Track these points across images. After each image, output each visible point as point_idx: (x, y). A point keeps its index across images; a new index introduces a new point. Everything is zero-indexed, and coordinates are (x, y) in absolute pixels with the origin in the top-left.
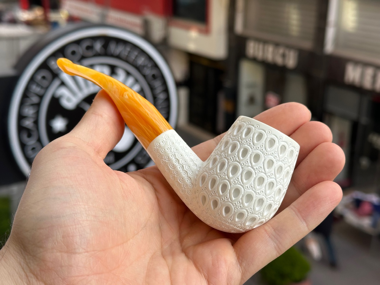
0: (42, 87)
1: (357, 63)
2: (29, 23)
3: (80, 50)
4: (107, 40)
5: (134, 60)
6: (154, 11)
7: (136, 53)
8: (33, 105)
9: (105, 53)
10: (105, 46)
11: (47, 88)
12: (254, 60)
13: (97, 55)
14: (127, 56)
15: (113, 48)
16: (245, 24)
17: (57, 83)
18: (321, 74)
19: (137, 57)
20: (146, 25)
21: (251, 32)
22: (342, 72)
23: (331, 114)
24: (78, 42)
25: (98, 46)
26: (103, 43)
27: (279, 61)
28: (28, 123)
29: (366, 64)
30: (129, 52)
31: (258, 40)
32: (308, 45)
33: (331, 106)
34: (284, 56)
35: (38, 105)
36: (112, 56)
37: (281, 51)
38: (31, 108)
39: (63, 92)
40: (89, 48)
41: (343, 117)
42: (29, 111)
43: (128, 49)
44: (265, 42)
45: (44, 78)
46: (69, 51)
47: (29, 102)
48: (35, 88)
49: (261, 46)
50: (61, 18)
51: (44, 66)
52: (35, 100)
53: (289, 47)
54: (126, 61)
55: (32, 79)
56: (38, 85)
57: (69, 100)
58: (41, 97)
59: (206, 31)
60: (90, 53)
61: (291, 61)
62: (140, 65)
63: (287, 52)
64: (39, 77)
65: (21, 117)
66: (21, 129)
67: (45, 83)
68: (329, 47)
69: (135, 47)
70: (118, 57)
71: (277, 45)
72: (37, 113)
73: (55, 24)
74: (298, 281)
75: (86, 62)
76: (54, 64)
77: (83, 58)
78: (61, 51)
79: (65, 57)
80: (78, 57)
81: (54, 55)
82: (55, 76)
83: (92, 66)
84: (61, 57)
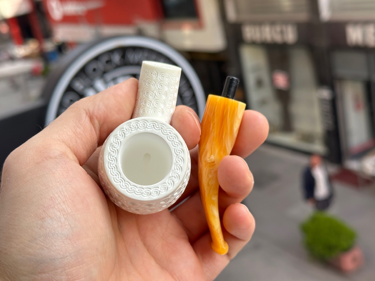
1: (356, 23)
2: (26, 58)
4: (124, 50)
6: (146, 17)
12: (254, 43)
13: (117, 67)
15: (132, 57)
16: (238, 10)
18: (323, 42)
22: (343, 35)
23: (341, 80)
24: (97, 58)
25: (117, 58)
27: (278, 38)
29: (365, 23)
32: (303, 16)
34: (282, 32)
40: (109, 62)
41: (354, 79)
44: (261, 23)
45: (72, 101)
46: (90, 69)
51: (70, 89)
53: (285, 22)
55: (61, 106)
59: (200, 26)
60: (110, 66)
63: (284, 28)
64: (67, 102)
68: (325, 14)
71: (273, 23)
74: (347, 250)
75: (109, 77)
76: (79, 85)
77: (105, 72)
78: (82, 72)
79: (87, 76)
80: (99, 73)
81: (77, 76)
82: (81, 96)
83: (114, 80)
84: (84, 76)
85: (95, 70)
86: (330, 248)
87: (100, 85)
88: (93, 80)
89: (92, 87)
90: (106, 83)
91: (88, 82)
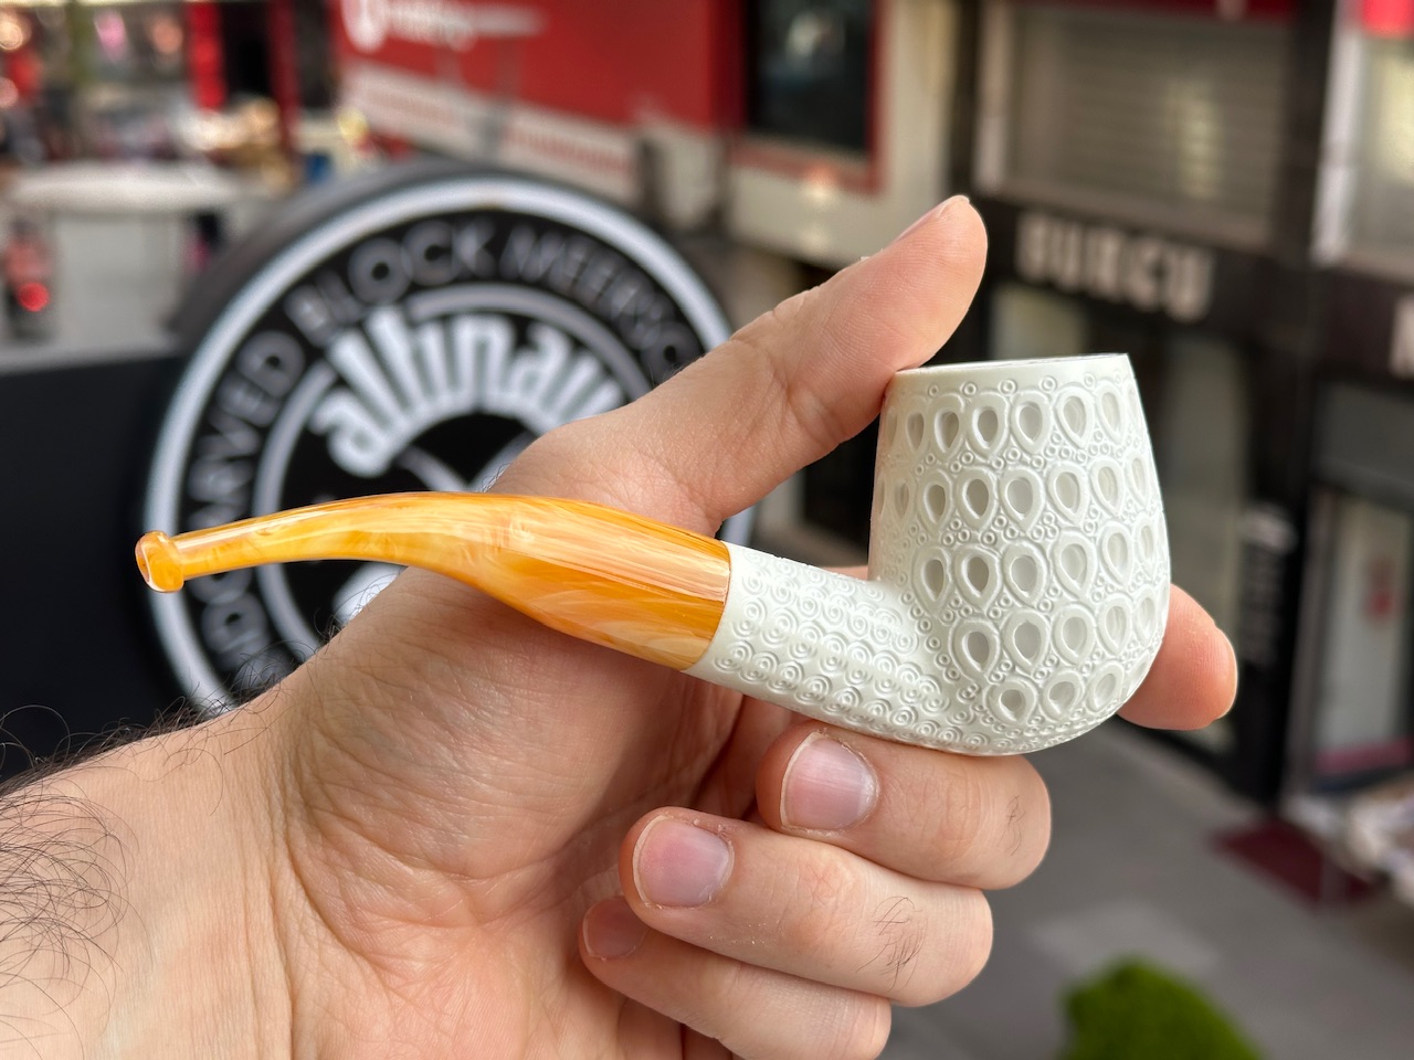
0: (266, 396)
2: (224, 161)
3: (406, 261)
4: (501, 224)
5: (600, 295)
6: (679, 110)
7: (605, 270)
8: (233, 460)
9: (496, 273)
10: (496, 247)
11: (284, 400)
12: (1048, 287)
14: (575, 281)
15: (523, 252)
16: (1015, 158)
17: (319, 380)
18: (1300, 342)
19: (609, 282)
20: (648, 162)
23: (1343, 491)
24: (397, 233)
25: (469, 246)
26: (487, 235)
27: (1142, 289)
30: (583, 266)
31: (1062, 215)
34: (1159, 273)
35: (251, 462)
36: (520, 281)
38: (226, 470)
39: (341, 411)
40: (436, 253)
42: (220, 483)
43: (578, 255)
44: (1088, 222)
45: (274, 362)
46: (364, 265)
47: (218, 449)
48: (242, 401)
50: (340, 138)
51: (276, 318)
52: (241, 441)
53: (1179, 239)
54: (571, 299)
55: (231, 368)
56: (255, 388)
57: (362, 441)
58: (264, 432)
59: (868, 183)
60: (440, 272)
62: (622, 315)
63: (1171, 259)
64: (255, 361)
65: (189, 505)
67: (278, 381)
68: (1332, 240)
69: (603, 247)
70: (542, 285)
71: (1134, 232)
72: (249, 490)
73: (317, 165)
75: (426, 306)
76: (311, 314)
77: (416, 288)
78: (337, 266)
79: (350, 289)
80: (396, 285)
81: (310, 280)
82: (314, 353)
83: (445, 320)
84: (336, 287)
85: (381, 272)
87: (386, 325)
88: (369, 305)
89: (360, 327)
90: (412, 325)
91: (350, 308)
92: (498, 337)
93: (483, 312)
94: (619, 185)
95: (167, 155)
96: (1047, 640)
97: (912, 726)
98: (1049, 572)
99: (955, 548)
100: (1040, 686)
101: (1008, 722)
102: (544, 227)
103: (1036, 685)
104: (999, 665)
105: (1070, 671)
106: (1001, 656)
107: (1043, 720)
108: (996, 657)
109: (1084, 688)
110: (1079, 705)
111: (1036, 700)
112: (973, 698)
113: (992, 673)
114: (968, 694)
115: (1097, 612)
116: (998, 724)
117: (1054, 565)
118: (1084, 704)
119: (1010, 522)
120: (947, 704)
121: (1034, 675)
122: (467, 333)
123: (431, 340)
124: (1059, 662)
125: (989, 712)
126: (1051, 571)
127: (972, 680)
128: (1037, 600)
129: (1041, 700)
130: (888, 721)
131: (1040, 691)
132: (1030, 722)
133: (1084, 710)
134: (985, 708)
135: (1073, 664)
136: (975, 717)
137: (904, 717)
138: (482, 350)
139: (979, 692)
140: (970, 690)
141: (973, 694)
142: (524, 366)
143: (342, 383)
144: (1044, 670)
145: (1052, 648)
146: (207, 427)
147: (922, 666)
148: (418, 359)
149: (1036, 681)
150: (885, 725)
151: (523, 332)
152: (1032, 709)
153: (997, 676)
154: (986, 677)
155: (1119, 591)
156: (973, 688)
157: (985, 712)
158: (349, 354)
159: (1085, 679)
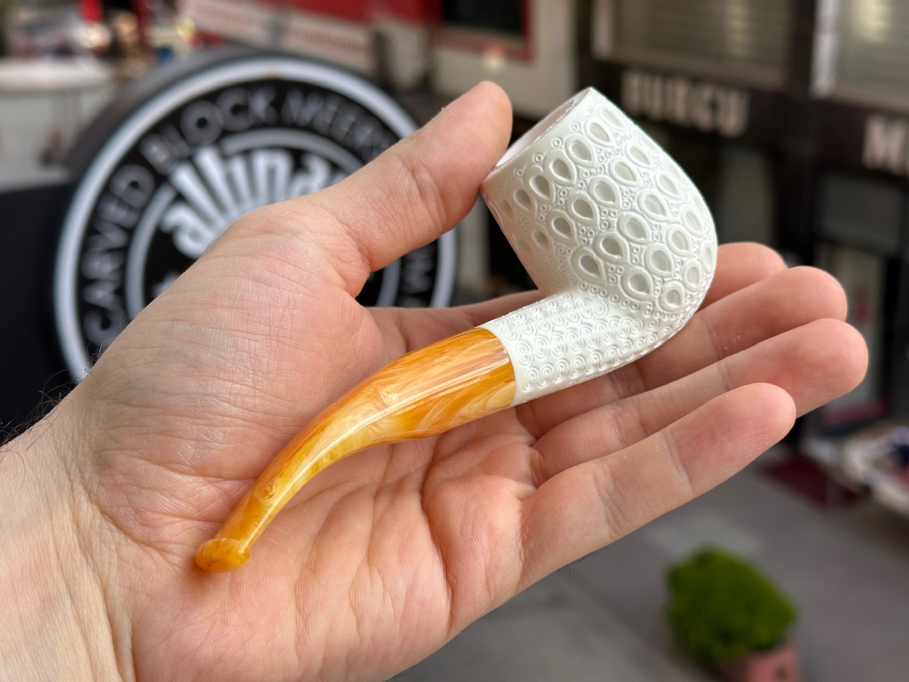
0: (131, 208)
1: (892, 116)
3: (218, 115)
4: (280, 89)
5: (348, 134)
7: (351, 117)
8: (111, 251)
9: (279, 121)
10: (278, 104)
11: (142, 210)
13: (259, 126)
14: (331, 125)
15: (296, 107)
16: (618, 34)
17: (165, 196)
18: (806, 148)
19: (353, 125)
20: (380, 46)
21: (632, 53)
22: (858, 139)
23: (835, 243)
24: (212, 97)
25: (260, 104)
26: (271, 97)
27: (703, 118)
28: (102, 295)
30: (336, 115)
31: (650, 71)
32: (771, 77)
33: (833, 224)
34: (714, 106)
35: (123, 252)
36: (295, 126)
37: (707, 93)
38: (107, 258)
39: (180, 216)
40: (238, 110)
41: (864, 248)
42: (103, 267)
43: (332, 107)
44: (667, 75)
45: (134, 185)
46: (191, 119)
47: (100, 244)
48: (114, 212)
49: (657, 85)
50: (178, 37)
51: (135, 156)
52: (116, 238)
53: (725, 84)
54: (329, 137)
55: (107, 190)
56: (122, 203)
57: (195, 236)
58: (130, 232)
59: (523, 54)
60: (241, 122)
61: (732, 119)
62: (363, 146)
63: (721, 97)
64: (122, 185)
65: (84, 282)
66: (84, 308)
67: (138, 198)
68: (824, 81)
69: (348, 102)
70: (309, 129)
71: (696, 80)
72: (123, 270)
73: (165, 53)
74: (766, 648)
75: (234, 145)
76: (158, 153)
77: (226, 133)
78: (173, 120)
79: (182, 135)
80: (213, 132)
81: (156, 130)
82: (161, 179)
83: (247, 154)
84: (173, 133)
85: (202, 123)
86: (727, 636)
87: (208, 159)
88: (196, 146)
89: (190, 160)
90: (225, 158)
91: (182, 148)
92: (282, 164)
93: (271, 148)
94: (362, 61)
95: (65, 52)
96: (670, 253)
97: (632, 349)
98: (646, 219)
99: (591, 242)
100: (681, 279)
101: (676, 310)
102: (309, 90)
103: (678, 280)
104: (655, 284)
105: (689, 261)
106: (653, 279)
107: (691, 296)
108: (651, 281)
109: (700, 265)
110: (703, 275)
111: (683, 288)
112: (653, 311)
113: (654, 290)
114: (649, 310)
115: (681, 222)
116: (672, 315)
117: (646, 213)
118: (704, 273)
119: (610, 209)
120: (642, 324)
121: (675, 276)
122: (262, 162)
123: (238, 167)
124: (682, 261)
125: (665, 312)
126: (647, 217)
127: (646, 302)
128: (651, 237)
129: (686, 286)
130: (620, 355)
131: (683, 282)
132: (686, 301)
133: (706, 277)
134: (662, 311)
135: (689, 256)
136: (659, 319)
137: (626, 347)
138: (271, 173)
139: (654, 305)
140: (648, 307)
141: (652, 309)
142: (300, 183)
143: (181, 198)
144: (678, 269)
145: (675, 256)
146: (92, 230)
147: (618, 315)
148: (230, 180)
149: (677, 278)
150: (620, 358)
151: (298, 161)
152: (684, 295)
153: (658, 290)
154: (652, 295)
155: (683, 204)
156: (650, 305)
157: (663, 313)
158: (184, 178)
159: (698, 260)
